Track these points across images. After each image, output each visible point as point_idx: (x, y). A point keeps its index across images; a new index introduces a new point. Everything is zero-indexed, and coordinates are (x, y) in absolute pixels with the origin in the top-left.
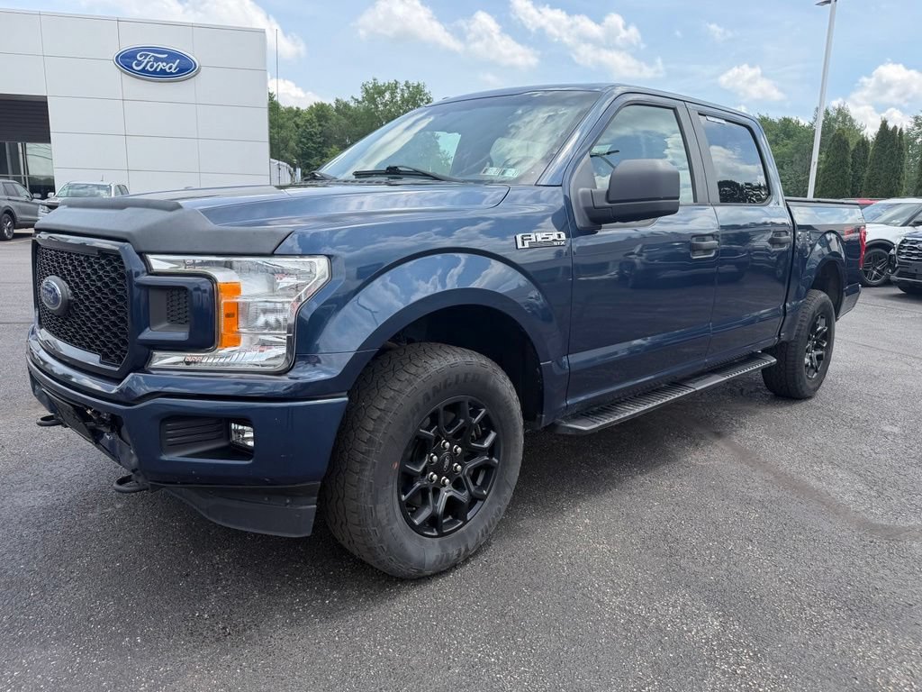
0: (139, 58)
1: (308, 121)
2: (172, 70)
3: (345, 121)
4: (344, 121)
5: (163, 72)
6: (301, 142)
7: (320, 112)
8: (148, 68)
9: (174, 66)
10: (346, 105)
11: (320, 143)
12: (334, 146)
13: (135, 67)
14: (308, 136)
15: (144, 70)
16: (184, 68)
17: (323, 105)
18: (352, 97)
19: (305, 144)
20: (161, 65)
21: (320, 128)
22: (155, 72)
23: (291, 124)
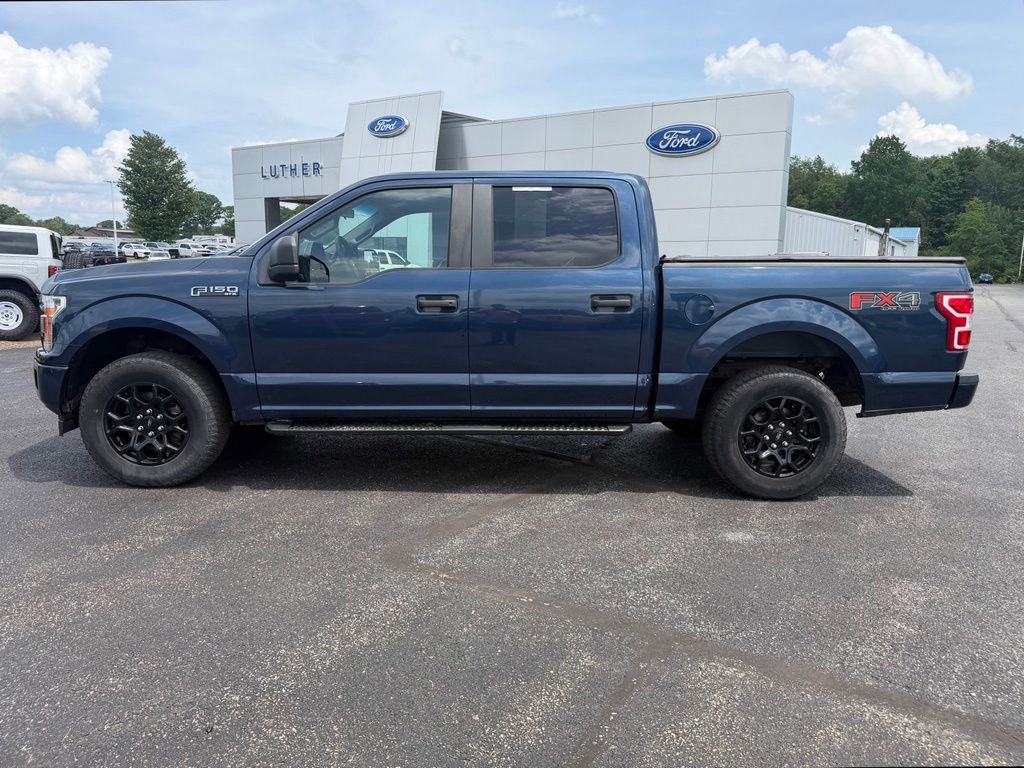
0: (665, 137)
1: (945, 171)
2: (693, 144)
3: (998, 166)
4: (996, 166)
5: (685, 147)
6: (933, 196)
7: (966, 158)
8: (672, 145)
9: (695, 140)
10: (1004, 147)
11: (958, 195)
12: (976, 198)
13: (661, 146)
14: (943, 189)
15: (668, 148)
16: (704, 139)
17: (969, 149)
18: (1013, 136)
19: (937, 198)
20: (684, 141)
21: (962, 178)
22: (677, 149)
23: (924, 177)
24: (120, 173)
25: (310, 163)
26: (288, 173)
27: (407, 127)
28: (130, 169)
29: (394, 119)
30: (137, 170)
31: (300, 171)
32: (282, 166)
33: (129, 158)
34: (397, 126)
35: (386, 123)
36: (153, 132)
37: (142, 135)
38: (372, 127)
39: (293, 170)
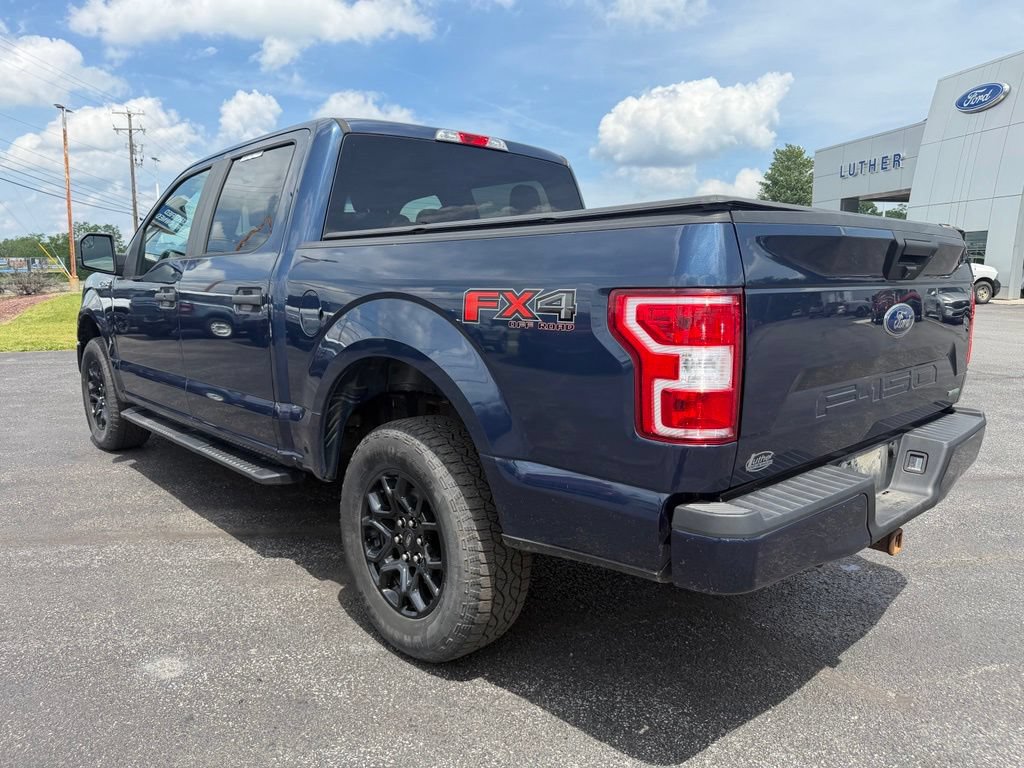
24: (760, 187)
25: (891, 155)
26: (866, 169)
27: (1007, 94)
28: (769, 182)
29: (989, 88)
30: (775, 183)
31: (878, 167)
32: (862, 163)
33: (770, 172)
34: (992, 95)
35: (979, 94)
36: (795, 144)
37: (784, 148)
38: (960, 104)
39: (873, 166)
